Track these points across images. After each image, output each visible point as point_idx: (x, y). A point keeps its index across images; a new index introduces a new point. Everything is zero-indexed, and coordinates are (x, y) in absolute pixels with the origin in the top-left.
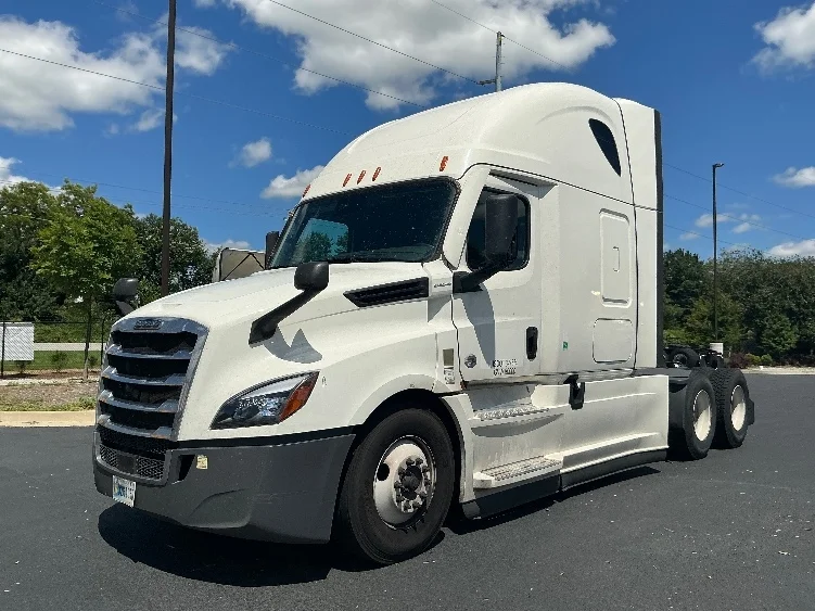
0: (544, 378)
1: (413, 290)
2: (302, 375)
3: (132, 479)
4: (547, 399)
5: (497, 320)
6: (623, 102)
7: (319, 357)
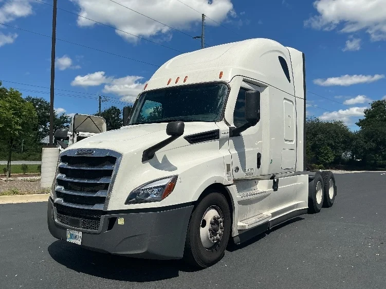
0: (263, 177)
1: (212, 135)
2: (168, 177)
3: (79, 231)
4: (263, 187)
5: (246, 150)
6: (290, 49)
7: (175, 169)
